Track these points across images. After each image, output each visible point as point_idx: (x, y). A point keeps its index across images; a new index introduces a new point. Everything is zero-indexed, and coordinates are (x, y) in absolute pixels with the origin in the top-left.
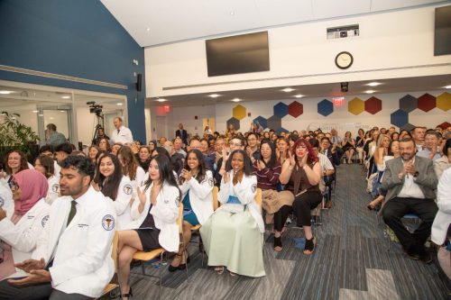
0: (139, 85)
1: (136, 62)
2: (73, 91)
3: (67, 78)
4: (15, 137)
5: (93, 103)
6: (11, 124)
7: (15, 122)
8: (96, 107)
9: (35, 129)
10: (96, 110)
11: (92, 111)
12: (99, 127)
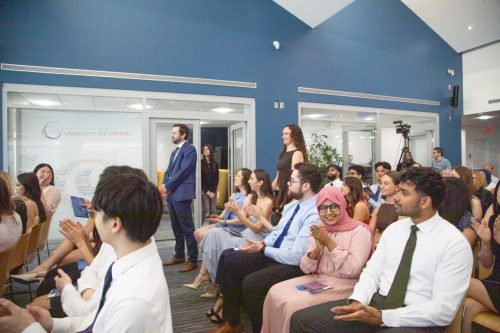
0: (455, 99)
1: (452, 72)
2: (378, 110)
3: (373, 97)
4: (322, 157)
5: (400, 122)
6: (319, 145)
7: (322, 143)
8: (403, 127)
9: (340, 152)
10: (403, 130)
11: (398, 131)
12: (406, 150)
